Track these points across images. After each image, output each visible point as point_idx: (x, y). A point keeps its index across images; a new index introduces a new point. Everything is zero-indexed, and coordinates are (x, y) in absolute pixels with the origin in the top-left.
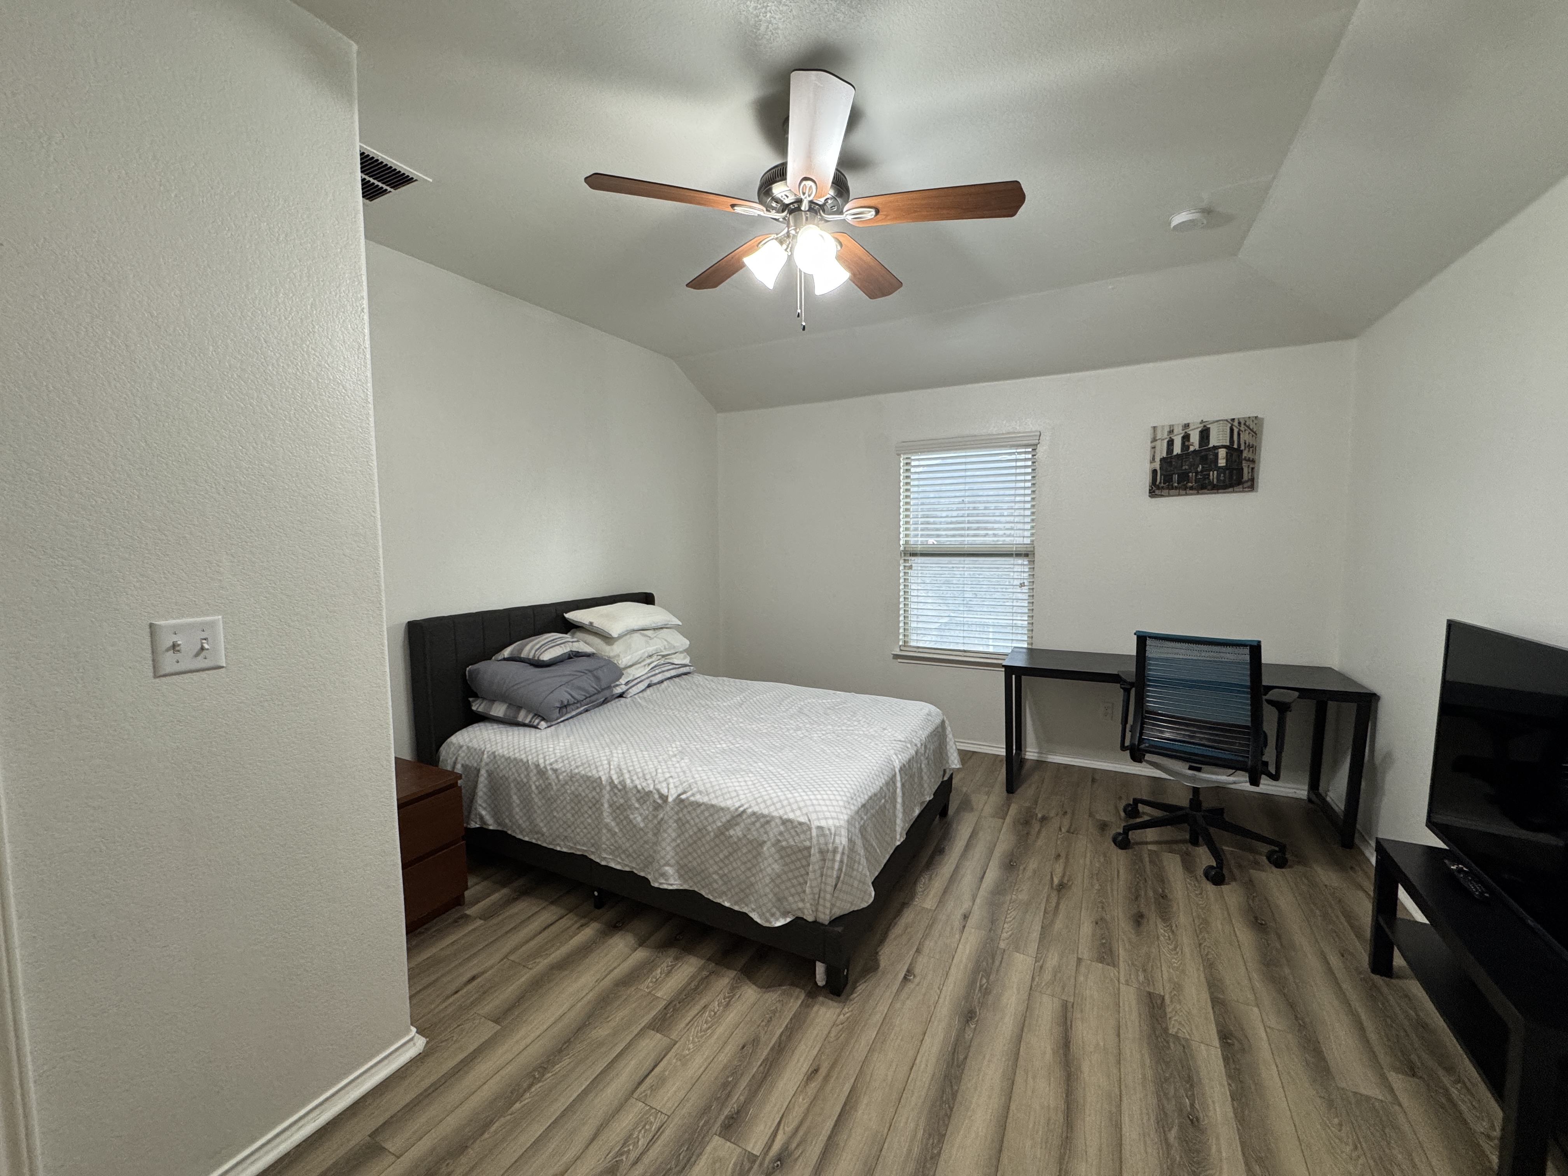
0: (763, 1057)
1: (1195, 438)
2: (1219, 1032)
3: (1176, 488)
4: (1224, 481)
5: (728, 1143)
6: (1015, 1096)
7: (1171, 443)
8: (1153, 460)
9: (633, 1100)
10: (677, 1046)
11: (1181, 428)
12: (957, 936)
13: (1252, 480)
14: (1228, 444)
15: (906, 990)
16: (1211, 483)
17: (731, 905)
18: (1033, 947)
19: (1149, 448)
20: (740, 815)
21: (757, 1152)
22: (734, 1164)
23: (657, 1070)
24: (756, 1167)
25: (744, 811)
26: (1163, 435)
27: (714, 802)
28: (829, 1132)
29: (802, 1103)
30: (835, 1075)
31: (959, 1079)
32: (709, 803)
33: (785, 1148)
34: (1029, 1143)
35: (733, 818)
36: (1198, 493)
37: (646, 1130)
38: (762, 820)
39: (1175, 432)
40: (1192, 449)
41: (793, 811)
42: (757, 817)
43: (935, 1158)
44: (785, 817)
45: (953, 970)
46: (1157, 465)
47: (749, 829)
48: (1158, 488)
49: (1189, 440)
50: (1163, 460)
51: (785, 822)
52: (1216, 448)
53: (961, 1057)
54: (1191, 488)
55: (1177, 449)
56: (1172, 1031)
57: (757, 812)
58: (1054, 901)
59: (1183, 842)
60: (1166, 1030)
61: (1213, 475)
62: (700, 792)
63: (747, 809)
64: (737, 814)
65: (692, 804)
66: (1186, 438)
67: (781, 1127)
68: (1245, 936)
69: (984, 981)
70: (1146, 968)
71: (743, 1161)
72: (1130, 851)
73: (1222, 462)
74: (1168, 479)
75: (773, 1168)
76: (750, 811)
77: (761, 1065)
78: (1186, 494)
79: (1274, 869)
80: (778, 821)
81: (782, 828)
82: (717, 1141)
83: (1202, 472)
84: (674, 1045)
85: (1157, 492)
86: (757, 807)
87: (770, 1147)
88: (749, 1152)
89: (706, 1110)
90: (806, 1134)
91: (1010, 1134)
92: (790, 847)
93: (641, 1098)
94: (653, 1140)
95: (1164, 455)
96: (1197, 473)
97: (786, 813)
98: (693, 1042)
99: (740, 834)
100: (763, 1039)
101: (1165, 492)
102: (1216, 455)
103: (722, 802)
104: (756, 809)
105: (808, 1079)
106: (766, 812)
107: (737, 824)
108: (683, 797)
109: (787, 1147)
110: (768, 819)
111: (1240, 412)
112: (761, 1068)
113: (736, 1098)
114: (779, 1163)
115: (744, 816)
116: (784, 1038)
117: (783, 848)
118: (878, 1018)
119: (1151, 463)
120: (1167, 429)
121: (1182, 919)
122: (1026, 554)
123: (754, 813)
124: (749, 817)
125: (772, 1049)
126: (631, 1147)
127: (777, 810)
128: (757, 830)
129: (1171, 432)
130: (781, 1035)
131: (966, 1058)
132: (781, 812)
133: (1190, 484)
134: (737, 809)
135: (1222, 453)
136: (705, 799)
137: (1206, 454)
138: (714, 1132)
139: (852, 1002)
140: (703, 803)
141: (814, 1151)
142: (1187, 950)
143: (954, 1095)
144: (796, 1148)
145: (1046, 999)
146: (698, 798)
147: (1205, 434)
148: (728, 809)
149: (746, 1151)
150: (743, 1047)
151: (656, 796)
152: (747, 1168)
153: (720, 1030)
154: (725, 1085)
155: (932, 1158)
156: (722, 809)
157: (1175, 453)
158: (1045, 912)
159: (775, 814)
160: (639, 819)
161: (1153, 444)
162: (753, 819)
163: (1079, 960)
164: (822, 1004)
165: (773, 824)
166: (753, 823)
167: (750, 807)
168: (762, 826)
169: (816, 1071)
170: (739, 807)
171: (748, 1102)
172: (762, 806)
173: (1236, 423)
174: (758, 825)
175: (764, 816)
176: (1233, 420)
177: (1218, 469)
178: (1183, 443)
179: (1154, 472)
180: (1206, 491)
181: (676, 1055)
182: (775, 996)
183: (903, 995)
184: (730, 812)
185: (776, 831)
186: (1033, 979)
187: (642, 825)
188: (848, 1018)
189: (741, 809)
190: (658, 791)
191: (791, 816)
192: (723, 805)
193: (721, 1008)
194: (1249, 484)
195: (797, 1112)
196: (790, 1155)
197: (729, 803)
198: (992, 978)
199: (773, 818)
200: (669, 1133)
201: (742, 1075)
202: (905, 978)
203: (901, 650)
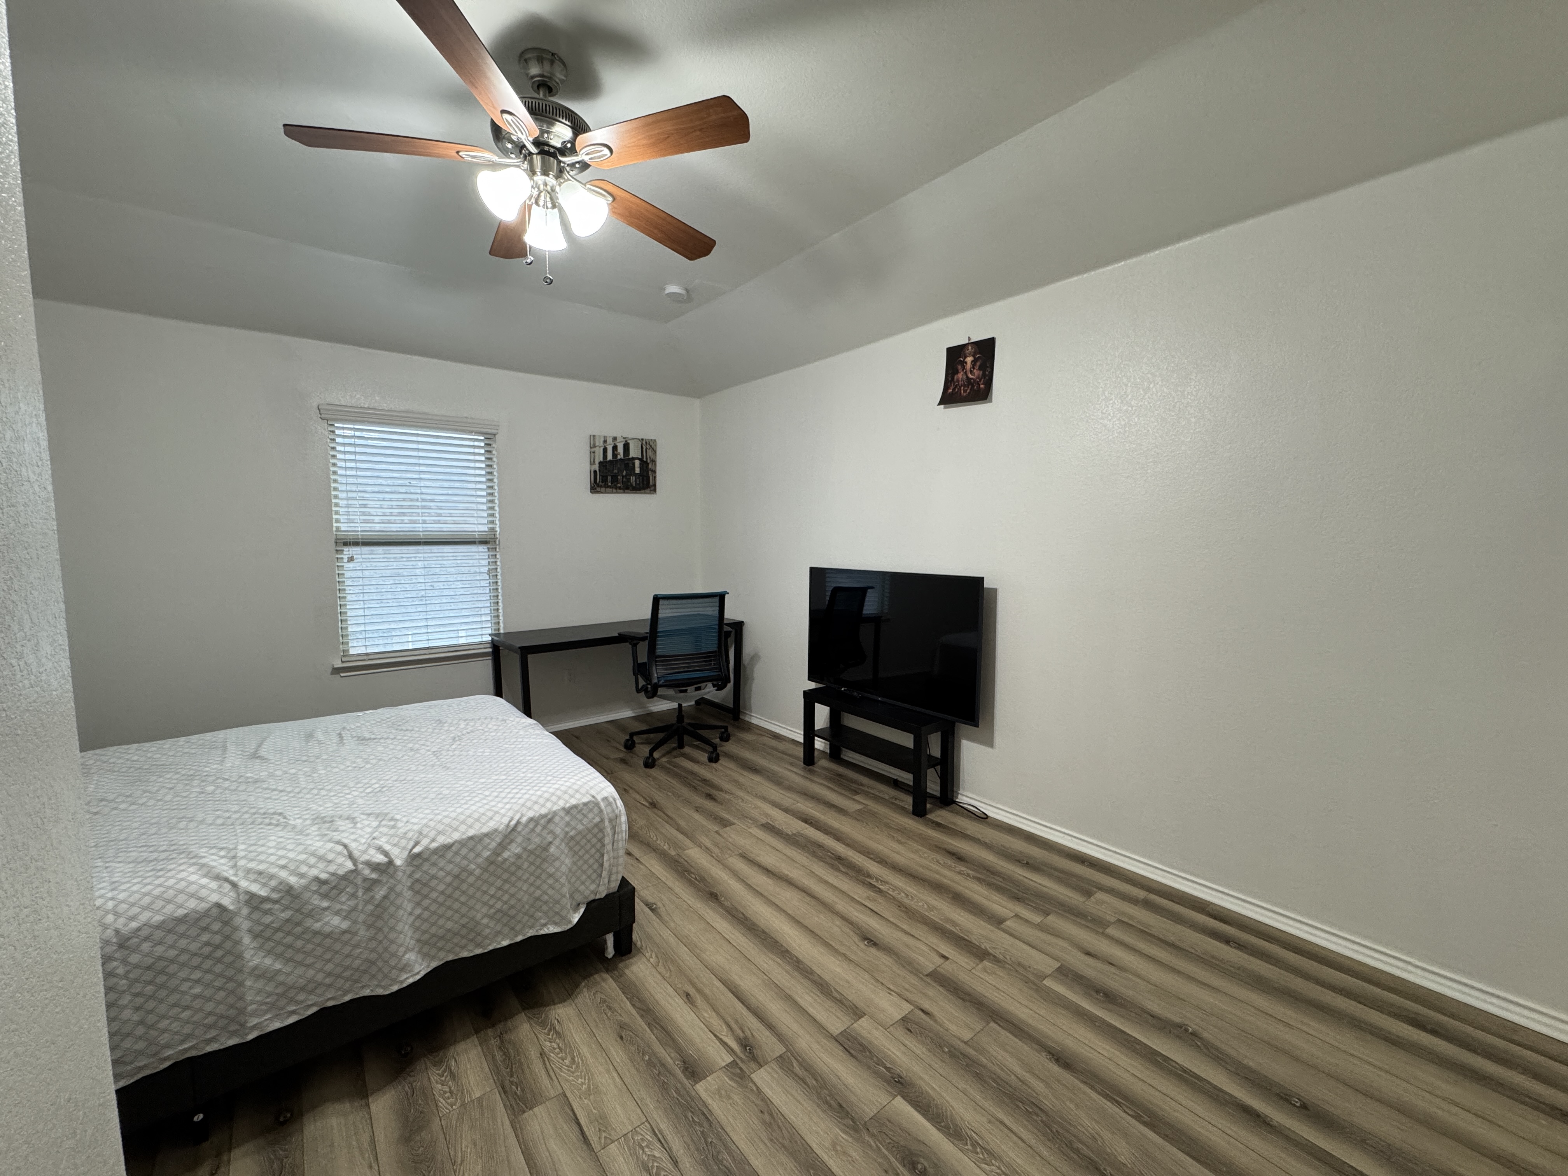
0: (646, 1027)
1: (620, 450)
2: (802, 821)
3: (610, 487)
4: (639, 484)
5: (708, 1078)
6: (785, 908)
7: (605, 450)
8: (592, 463)
9: (602, 1154)
10: (569, 1094)
11: (611, 439)
12: (642, 866)
13: (655, 485)
14: (640, 457)
15: (663, 914)
16: (632, 485)
17: (511, 939)
18: (688, 842)
19: (588, 452)
20: (514, 829)
21: (729, 1059)
22: (730, 1080)
23: (583, 1121)
24: (741, 1064)
25: (518, 823)
26: (599, 442)
27: (471, 833)
28: (745, 1008)
29: (709, 1015)
30: (700, 986)
31: (754, 924)
32: (464, 837)
33: (739, 1040)
34: (816, 919)
35: (506, 837)
36: (624, 493)
37: (647, 1146)
38: (542, 822)
39: (608, 443)
40: (619, 457)
41: (572, 796)
42: (536, 821)
43: (798, 961)
44: (568, 805)
45: (670, 884)
46: (596, 467)
47: (529, 839)
48: (598, 486)
49: (617, 451)
50: (600, 463)
51: (568, 811)
52: (633, 459)
53: (742, 916)
54: (620, 488)
55: (610, 457)
56: (790, 833)
57: (534, 817)
58: (661, 814)
59: (674, 749)
60: (787, 835)
61: (633, 479)
62: (440, 833)
63: (520, 818)
64: (509, 830)
65: (436, 851)
66: (615, 448)
67: (722, 1037)
68: (757, 778)
69: (693, 876)
70: (744, 816)
71: (732, 1073)
72: (656, 767)
73: (637, 470)
74: (604, 479)
75: (750, 1053)
76: (524, 820)
77: (651, 1030)
78: (617, 493)
79: (726, 743)
80: (562, 814)
81: (567, 819)
82: (700, 1087)
83: (626, 476)
84: (566, 1096)
85: (598, 489)
86: (530, 811)
87: (732, 1050)
88: (727, 1065)
89: (664, 1087)
90: (737, 1022)
91: (806, 923)
92: (580, 833)
93: (605, 1143)
94: (662, 1140)
95: (601, 459)
96: (623, 476)
97: (567, 802)
98: (577, 1077)
99: (518, 850)
100: (625, 1019)
101: (603, 489)
102: (634, 464)
103: (481, 828)
104: (531, 814)
105: (692, 1004)
106: (544, 811)
107: (512, 841)
108: (417, 850)
109: (740, 1039)
110: (549, 817)
111: (648, 435)
112: (655, 1031)
113: (670, 1060)
114: (748, 1048)
115: (519, 829)
116: (638, 1004)
117: (572, 838)
118: (672, 940)
119: (591, 464)
120: (602, 439)
121: (727, 786)
122: (487, 541)
123: (531, 819)
124: (526, 825)
125: (642, 1016)
126: (656, 1164)
127: (555, 803)
128: (539, 835)
129: (605, 441)
130: (633, 1005)
131: (743, 914)
132: (561, 803)
133: (619, 485)
134: (508, 826)
135: (637, 463)
136: (456, 836)
137: (627, 462)
138: (690, 1086)
139: (644, 948)
140: (456, 842)
141: (752, 1022)
142: (746, 797)
143: (764, 932)
144: (743, 1032)
145: (730, 860)
146: (442, 840)
147: (626, 447)
148: (496, 830)
149: (724, 1067)
150: (621, 1038)
151: (367, 872)
152: (739, 1071)
153: (585, 1050)
154: (650, 1064)
155: (798, 963)
156: (486, 835)
157: (608, 459)
158: (667, 822)
159: (555, 808)
160: (336, 921)
161: (593, 450)
162: (531, 826)
163: (717, 832)
164: (627, 967)
165: (557, 819)
166: (533, 830)
167: (522, 816)
168: (544, 827)
169: (688, 995)
170: (510, 822)
171: (679, 1050)
172: (536, 807)
173: (644, 443)
174: (538, 829)
175: (543, 816)
176: (642, 439)
177: (636, 475)
178: (613, 452)
179: (595, 472)
180: (629, 491)
181: (580, 1098)
182: (586, 994)
183: (666, 918)
184: (500, 832)
185: (562, 824)
186: (713, 857)
187: (345, 925)
188: (656, 956)
189: (513, 823)
190: (368, 864)
191: (573, 802)
192: (485, 830)
193: (557, 1040)
194: (653, 488)
195: (715, 1022)
196: (746, 1038)
197: (492, 825)
198: (693, 870)
199: (555, 814)
200: (665, 1126)
201: (649, 1047)
202: (652, 910)
203: (343, 662)
